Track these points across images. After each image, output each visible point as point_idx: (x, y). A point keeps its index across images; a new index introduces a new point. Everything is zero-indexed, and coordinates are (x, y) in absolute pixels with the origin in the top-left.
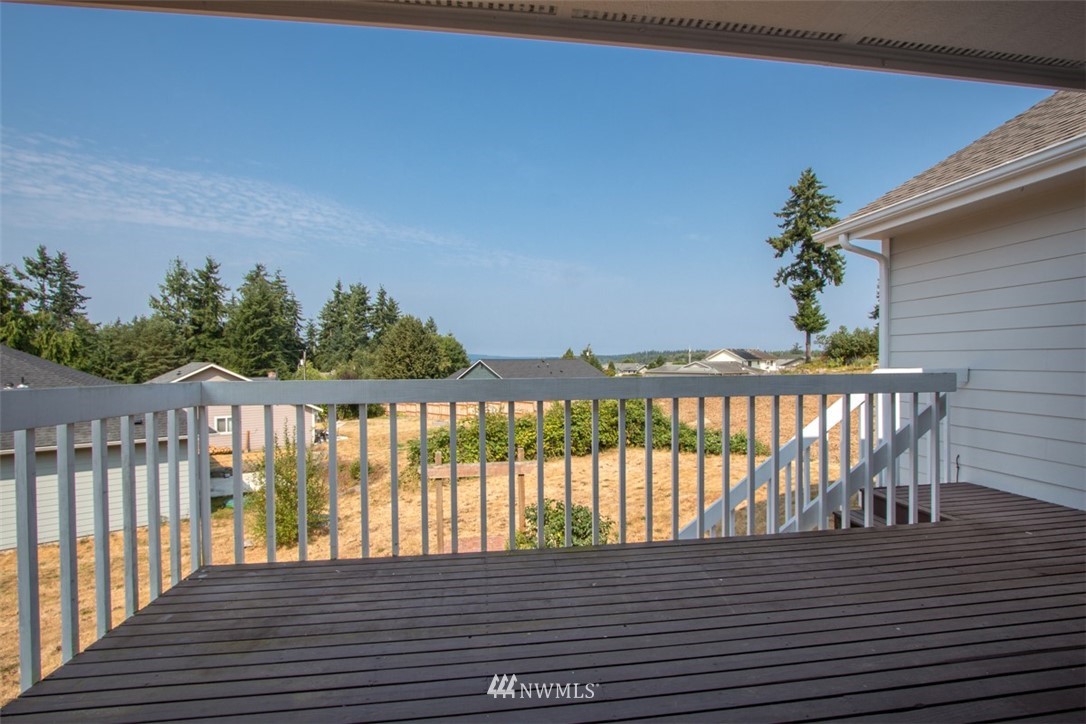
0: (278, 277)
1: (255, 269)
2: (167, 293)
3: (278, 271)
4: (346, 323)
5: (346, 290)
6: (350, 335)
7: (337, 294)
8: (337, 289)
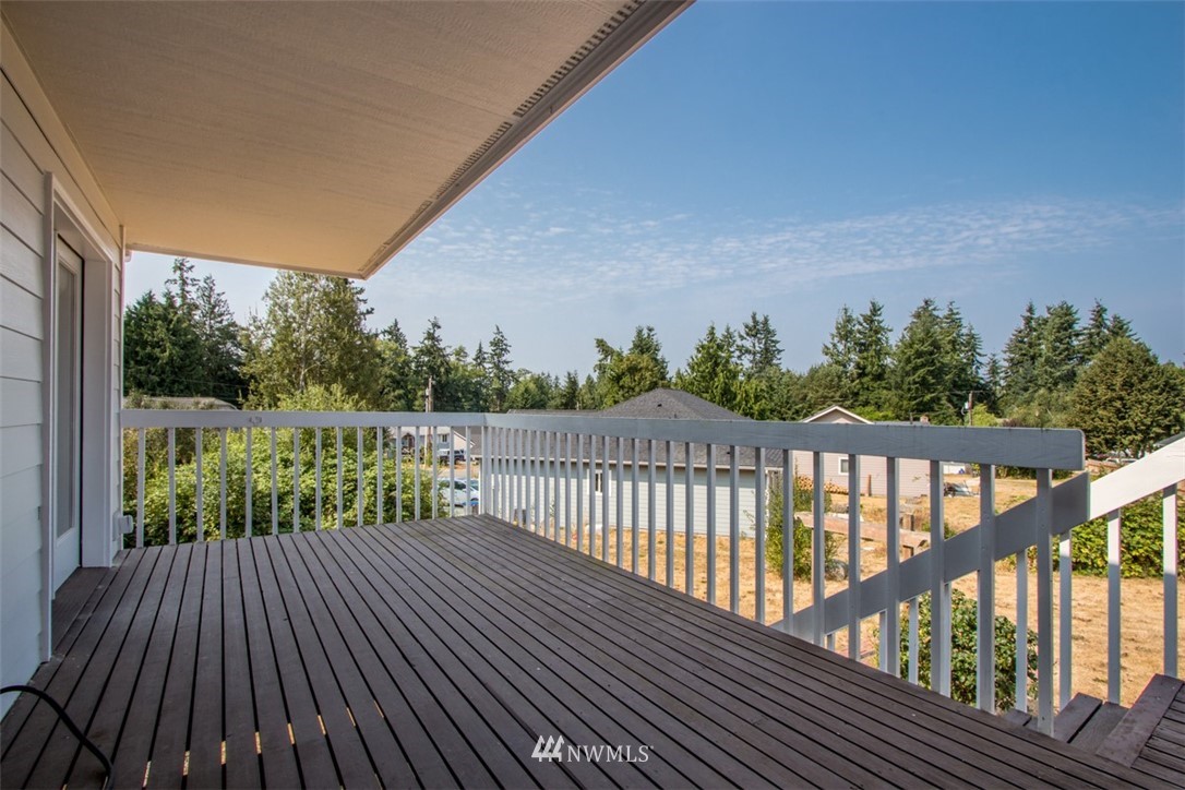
0: (951, 310)
1: (923, 304)
2: (836, 340)
3: (951, 303)
4: (1040, 355)
5: (1041, 312)
6: (1046, 371)
7: (1028, 320)
8: (1029, 314)
